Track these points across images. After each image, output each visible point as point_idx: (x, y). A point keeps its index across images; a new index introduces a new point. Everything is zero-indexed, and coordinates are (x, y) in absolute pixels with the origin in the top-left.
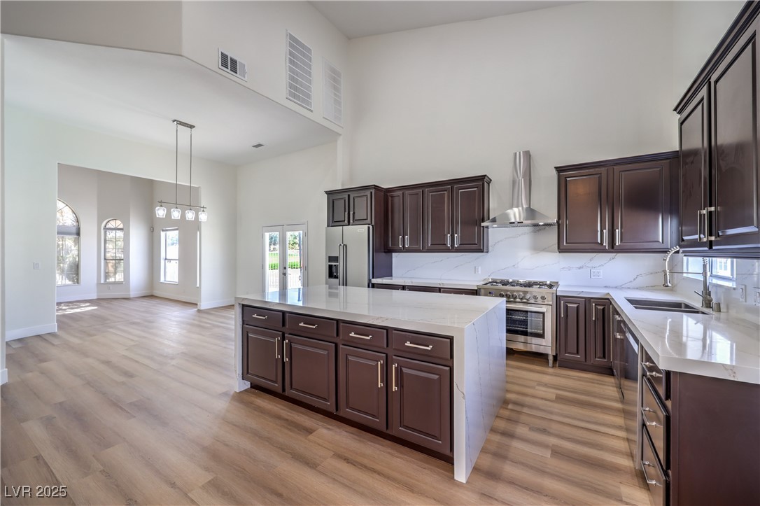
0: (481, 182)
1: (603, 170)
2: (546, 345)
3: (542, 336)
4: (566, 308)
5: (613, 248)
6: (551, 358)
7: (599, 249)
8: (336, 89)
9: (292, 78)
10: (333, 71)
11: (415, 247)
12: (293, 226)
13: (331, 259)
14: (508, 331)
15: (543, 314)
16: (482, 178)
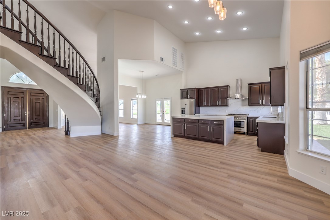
0: (227, 87)
1: (260, 85)
2: (245, 130)
3: (244, 127)
4: (250, 120)
5: (263, 105)
6: (246, 133)
7: (259, 105)
8: (182, 59)
9: (173, 59)
10: (182, 54)
11: (208, 105)
12: (167, 99)
13: (182, 108)
14: (234, 127)
15: (244, 122)
16: (227, 86)
